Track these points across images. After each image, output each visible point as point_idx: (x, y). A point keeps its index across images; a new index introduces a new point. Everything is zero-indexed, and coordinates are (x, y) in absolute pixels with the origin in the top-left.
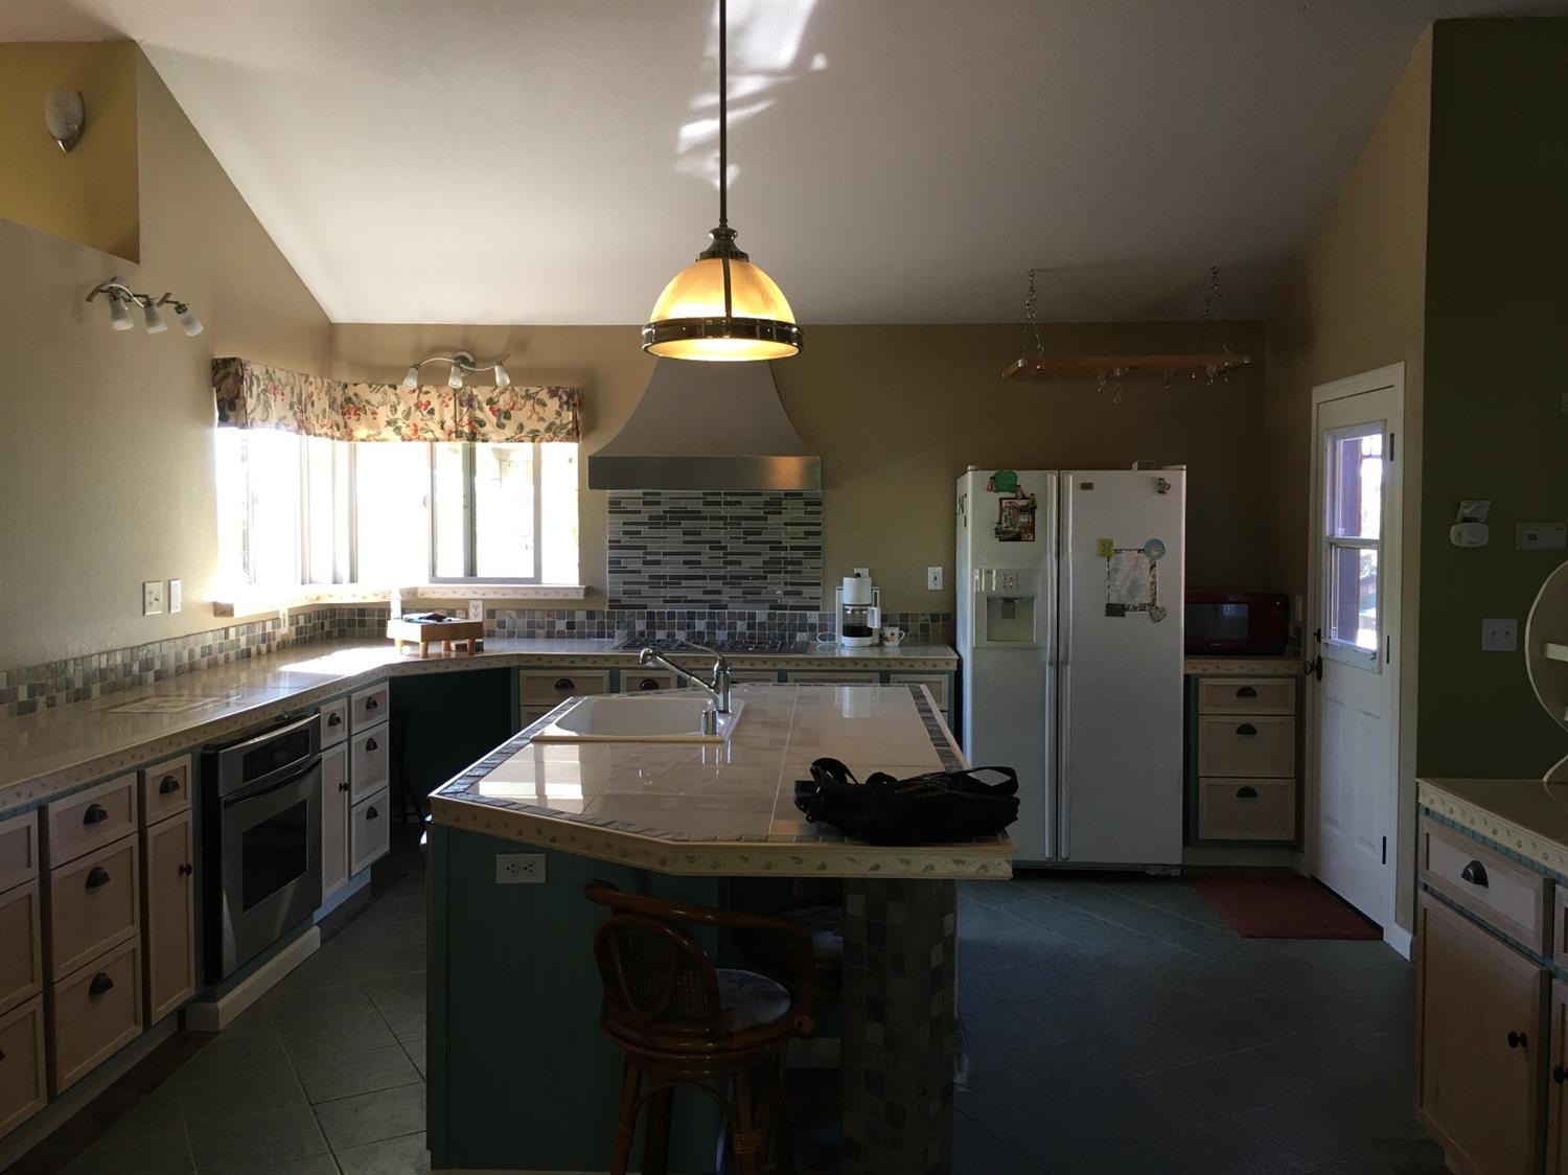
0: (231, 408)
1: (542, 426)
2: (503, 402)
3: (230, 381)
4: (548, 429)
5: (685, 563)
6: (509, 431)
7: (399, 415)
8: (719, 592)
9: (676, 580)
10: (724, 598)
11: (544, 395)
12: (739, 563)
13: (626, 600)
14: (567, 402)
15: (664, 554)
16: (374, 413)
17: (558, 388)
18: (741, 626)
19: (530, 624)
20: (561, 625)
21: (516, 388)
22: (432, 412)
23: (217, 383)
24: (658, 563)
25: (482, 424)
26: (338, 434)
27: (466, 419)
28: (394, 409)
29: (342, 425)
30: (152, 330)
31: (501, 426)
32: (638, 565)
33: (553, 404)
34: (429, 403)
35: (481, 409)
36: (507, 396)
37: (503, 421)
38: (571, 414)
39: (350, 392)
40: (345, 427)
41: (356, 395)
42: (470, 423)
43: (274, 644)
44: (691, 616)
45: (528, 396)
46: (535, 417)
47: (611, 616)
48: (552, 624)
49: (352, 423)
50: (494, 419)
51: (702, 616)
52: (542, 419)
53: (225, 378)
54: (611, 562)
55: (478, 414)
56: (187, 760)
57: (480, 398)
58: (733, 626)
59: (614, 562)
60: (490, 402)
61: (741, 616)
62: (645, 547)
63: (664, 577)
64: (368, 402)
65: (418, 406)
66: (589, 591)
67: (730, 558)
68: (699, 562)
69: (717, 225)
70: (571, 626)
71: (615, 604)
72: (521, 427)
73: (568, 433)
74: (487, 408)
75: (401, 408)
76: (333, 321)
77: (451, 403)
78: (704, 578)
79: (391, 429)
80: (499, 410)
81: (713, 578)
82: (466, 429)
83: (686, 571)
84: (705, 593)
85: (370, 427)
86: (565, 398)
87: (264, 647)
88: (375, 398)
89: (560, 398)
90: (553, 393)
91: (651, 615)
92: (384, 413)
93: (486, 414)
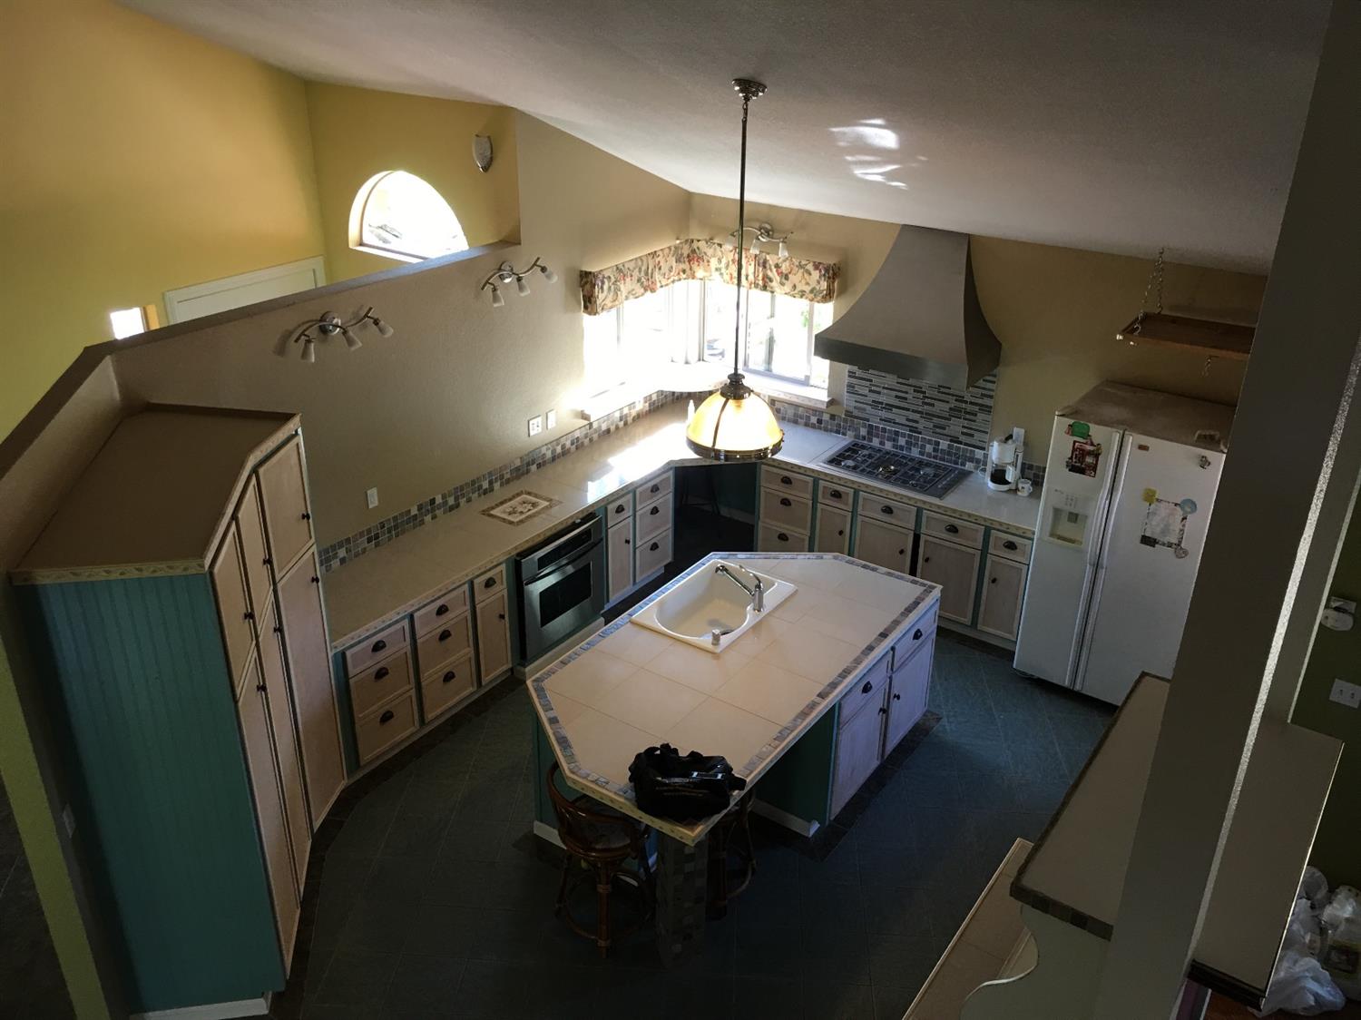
0: (589, 304)
1: (808, 289)
2: (785, 267)
3: (588, 287)
4: (812, 291)
5: (896, 397)
6: (787, 288)
7: (723, 265)
8: (917, 422)
9: (889, 407)
10: (920, 426)
11: (810, 267)
12: (933, 405)
13: (856, 413)
14: (824, 275)
15: (884, 388)
16: (708, 262)
17: (820, 263)
18: (929, 448)
19: (795, 415)
20: (814, 420)
21: (794, 260)
23: (582, 287)
24: (879, 393)
25: (771, 280)
26: (684, 276)
27: (761, 276)
28: (720, 261)
29: (688, 270)
31: (782, 284)
32: (866, 391)
33: (816, 275)
35: (771, 270)
36: (787, 263)
37: (784, 280)
38: (826, 283)
39: (695, 245)
40: (691, 269)
41: (698, 248)
42: (763, 279)
43: (630, 420)
44: (897, 433)
45: (800, 266)
46: (803, 282)
47: (845, 421)
48: (808, 418)
49: (695, 266)
50: (778, 278)
51: (904, 435)
52: (807, 284)
53: (586, 283)
54: (848, 386)
55: (769, 273)
56: (503, 567)
57: (771, 262)
58: (923, 447)
59: (850, 386)
60: (777, 266)
61: (929, 442)
62: (871, 381)
63: (882, 403)
64: (705, 253)
66: (831, 403)
67: (926, 400)
68: (906, 399)
70: (820, 421)
71: (848, 413)
72: (795, 287)
73: (823, 297)
74: (774, 270)
75: (724, 261)
76: (690, 192)
77: (753, 263)
78: (908, 410)
79: (718, 273)
80: (782, 273)
81: (913, 411)
82: (761, 283)
83: (897, 402)
84: (908, 420)
85: (706, 271)
86: (823, 272)
87: (621, 424)
88: (710, 252)
89: (820, 271)
90: (816, 267)
91: (870, 426)
92: (714, 262)
93: (773, 274)
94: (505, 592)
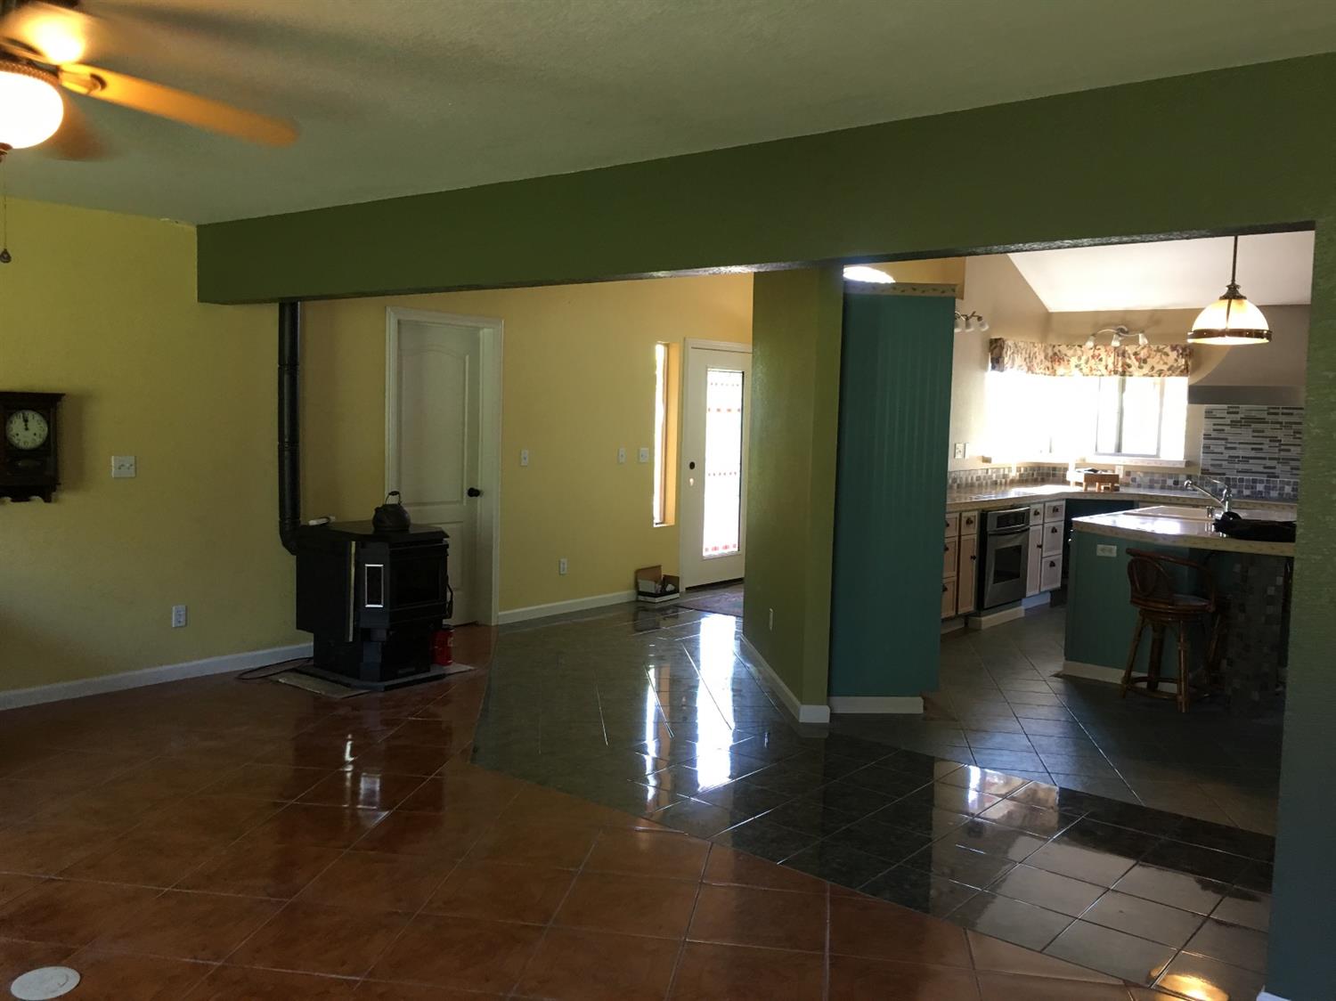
0: (997, 362)
1: (1165, 368)
2: (1143, 354)
3: (997, 350)
4: (1169, 369)
5: (1253, 449)
6: (1146, 369)
7: (1083, 361)
8: (1274, 468)
9: (1246, 459)
10: (1277, 471)
11: (1168, 349)
12: (1289, 450)
13: (1212, 469)
14: (1181, 354)
15: (1240, 443)
16: (1069, 361)
17: (1177, 346)
18: (1288, 489)
19: (1151, 481)
20: (1170, 482)
21: (1152, 346)
22: (1101, 360)
23: (992, 351)
24: (1234, 448)
25: (1129, 366)
26: (1048, 372)
27: (1120, 364)
28: (1080, 358)
29: (1050, 367)
30: (968, 331)
31: (1140, 367)
32: (1221, 449)
33: (1173, 355)
34: (1099, 355)
35: (1130, 358)
36: (1145, 350)
37: (1142, 364)
38: (1184, 360)
39: (1056, 350)
40: (1053, 368)
41: (1059, 351)
42: (1122, 366)
43: (1008, 480)
44: (1254, 481)
45: (1158, 350)
46: (1161, 362)
47: (1201, 478)
48: (1165, 481)
49: (1056, 366)
50: (1137, 364)
51: (1261, 482)
52: (1166, 363)
53: (995, 348)
54: (1204, 447)
55: (1128, 361)
56: (976, 513)
57: (1129, 352)
58: (1282, 489)
59: (1206, 447)
60: (1136, 354)
61: (1288, 483)
62: (1226, 439)
63: (1238, 457)
64: (1066, 355)
65: (1093, 357)
66: (1188, 464)
67: (1282, 447)
68: (1261, 449)
69: (1230, 283)
70: (1176, 483)
71: (1205, 472)
72: (1153, 368)
73: (1181, 371)
74: (1133, 357)
75: (1084, 358)
76: (1050, 311)
77: (1112, 355)
78: (1264, 459)
79: (1077, 369)
80: (1140, 359)
81: (1270, 459)
82: (1120, 370)
83: (1253, 454)
84: (1265, 468)
85: (1065, 368)
86: (1181, 351)
87: (1004, 481)
88: (1070, 353)
89: (1178, 351)
90: (1174, 348)
91: (1228, 479)
92: (1074, 361)
93: (1133, 362)
94: (975, 537)
